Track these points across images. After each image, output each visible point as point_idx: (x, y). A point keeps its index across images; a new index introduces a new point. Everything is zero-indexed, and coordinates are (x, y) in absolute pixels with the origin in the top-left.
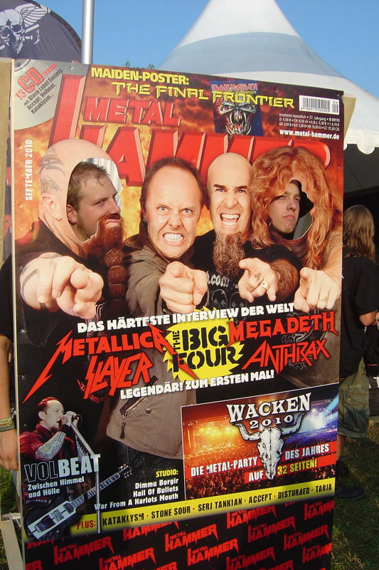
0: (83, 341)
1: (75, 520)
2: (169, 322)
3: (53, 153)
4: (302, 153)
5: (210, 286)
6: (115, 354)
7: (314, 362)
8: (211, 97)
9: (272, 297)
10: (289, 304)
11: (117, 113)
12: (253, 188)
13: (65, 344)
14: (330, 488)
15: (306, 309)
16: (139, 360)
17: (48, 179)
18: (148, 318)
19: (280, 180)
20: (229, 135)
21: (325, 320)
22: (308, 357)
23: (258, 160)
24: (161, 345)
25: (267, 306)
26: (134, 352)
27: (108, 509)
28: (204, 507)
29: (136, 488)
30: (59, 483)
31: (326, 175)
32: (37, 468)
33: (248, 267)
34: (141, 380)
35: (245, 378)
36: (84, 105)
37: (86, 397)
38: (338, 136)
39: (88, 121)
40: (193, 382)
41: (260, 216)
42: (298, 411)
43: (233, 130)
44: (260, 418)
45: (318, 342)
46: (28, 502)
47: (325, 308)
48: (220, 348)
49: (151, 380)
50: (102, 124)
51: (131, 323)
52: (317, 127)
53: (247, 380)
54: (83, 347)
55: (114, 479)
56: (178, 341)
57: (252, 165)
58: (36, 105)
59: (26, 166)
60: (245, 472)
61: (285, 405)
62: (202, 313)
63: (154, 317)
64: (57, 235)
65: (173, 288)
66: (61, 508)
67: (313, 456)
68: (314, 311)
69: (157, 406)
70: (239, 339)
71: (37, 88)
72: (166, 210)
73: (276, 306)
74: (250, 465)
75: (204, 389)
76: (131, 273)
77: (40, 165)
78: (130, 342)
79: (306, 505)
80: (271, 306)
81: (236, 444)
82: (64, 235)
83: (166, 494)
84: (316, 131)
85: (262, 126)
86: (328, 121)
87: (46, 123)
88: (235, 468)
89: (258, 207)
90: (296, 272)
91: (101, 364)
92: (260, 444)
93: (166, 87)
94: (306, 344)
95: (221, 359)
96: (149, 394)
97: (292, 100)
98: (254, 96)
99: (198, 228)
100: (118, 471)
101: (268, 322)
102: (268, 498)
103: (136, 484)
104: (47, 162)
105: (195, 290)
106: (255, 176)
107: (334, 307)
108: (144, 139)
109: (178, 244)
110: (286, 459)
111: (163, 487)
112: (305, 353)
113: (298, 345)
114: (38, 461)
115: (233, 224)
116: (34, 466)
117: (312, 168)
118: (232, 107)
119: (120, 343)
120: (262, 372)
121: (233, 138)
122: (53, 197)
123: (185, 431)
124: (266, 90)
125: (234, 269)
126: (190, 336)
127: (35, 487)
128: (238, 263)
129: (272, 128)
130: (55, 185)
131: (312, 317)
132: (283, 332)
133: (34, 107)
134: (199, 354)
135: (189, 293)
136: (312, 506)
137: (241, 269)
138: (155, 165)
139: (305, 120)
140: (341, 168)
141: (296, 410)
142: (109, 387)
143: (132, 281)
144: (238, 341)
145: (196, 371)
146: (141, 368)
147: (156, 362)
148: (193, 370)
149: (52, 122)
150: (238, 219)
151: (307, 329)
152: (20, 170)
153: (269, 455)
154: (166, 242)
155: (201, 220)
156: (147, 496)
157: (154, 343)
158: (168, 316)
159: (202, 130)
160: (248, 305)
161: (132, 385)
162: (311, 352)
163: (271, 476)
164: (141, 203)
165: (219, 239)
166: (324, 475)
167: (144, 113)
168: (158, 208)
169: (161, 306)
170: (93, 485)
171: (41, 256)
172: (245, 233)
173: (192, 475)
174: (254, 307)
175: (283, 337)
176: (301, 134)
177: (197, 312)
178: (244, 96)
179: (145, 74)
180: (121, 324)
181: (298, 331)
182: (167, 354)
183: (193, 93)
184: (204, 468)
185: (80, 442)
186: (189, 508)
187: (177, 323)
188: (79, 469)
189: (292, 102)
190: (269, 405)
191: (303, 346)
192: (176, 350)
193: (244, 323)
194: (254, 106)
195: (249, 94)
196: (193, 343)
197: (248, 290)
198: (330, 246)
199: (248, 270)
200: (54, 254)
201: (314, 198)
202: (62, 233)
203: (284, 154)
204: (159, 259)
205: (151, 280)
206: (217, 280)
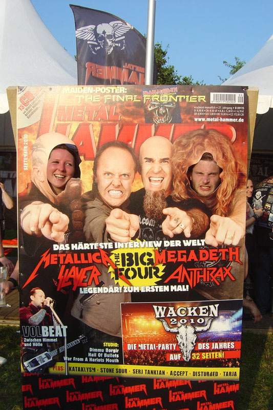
0: (56, 255)
1: (52, 364)
2: (112, 247)
3: (39, 142)
4: (212, 133)
5: (141, 225)
6: (76, 265)
8: (142, 100)
9: (188, 235)
10: (201, 240)
11: (79, 115)
12: (173, 159)
13: (46, 256)
14: (235, 375)
15: (215, 244)
16: (92, 270)
17: (36, 157)
19: (195, 153)
20: (155, 124)
21: (231, 253)
22: (216, 278)
23: (178, 140)
24: (107, 262)
25: (184, 241)
26: (89, 265)
27: (72, 361)
28: (137, 372)
29: (90, 351)
30: (42, 340)
31: (233, 148)
32: (29, 329)
34: (93, 282)
35: (166, 289)
38: (243, 120)
39: (61, 121)
40: (129, 288)
41: (179, 178)
43: (158, 120)
44: (178, 318)
45: (224, 268)
46: (24, 348)
47: (231, 245)
48: (148, 267)
49: (100, 283)
50: (70, 122)
51: (86, 246)
52: (225, 114)
54: (56, 259)
55: (76, 343)
56: (119, 260)
57: (173, 143)
58: (30, 113)
59: (24, 150)
60: (167, 353)
61: (198, 311)
62: (135, 243)
63: (102, 244)
64: (41, 190)
65: (115, 225)
66: (43, 355)
67: (221, 349)
68: (221, 246)
69: (105, 301)
70: (162, 262)
71: (30, 103)
72: (110, 175)
73: (190, 241)
74: (171, 349)
75: (137, 293)
76: (87, 215)
77: (32, 149)
78: (86, 258)
79: (215, 384)
80: (187, 241)
81: (160, 333)
83: (110, 358)
84: (223, 117)
85: (180, 116)
87: (36, 124)
88: (159, 349)
89: (178, 173)
90: (207, 217)
91: (67, 270)
92: (179, 335)
93: (110, 96)
94: (215, 269)
95: (148, 274)
96: (99, 292)
97: (204, 97)
98: (175, 96)
100: (78, 338)
101: (185, 252)
102: (185, 374)
104: (36, 147)
105: (130, 227)
106: (175, 151)
107: (239, 244)
109: (119, 197)
110: (199, 348)
112: (214, 275)
113: (208, 269)
114: (30, 325)
115: (158, 184)
116: (28, 327)
117: (220, 144)
118: (158, 105)
119: (79, 259)
120: (180, 286)
121: (159, 126)
123: (124, 319)
124: (184, 91)
125: (159, 215)
126: (127, 257)
127: (28, 340)
128: (162, 211)
129: (188, 117)
130: (40, 161)
131: (220, 250)
132: (196, 259)
133: (29, 115)
134: (133, 269)
135: (127, 229)
136: (221, 385)
137: (164, 215)
138: (103, 146)
139: (215, 109)
140: (245, 143)
141: (207, 315)
142: (72, 285)
143: (87, 220)
145: (131, 281)
146: (93, 275)
147: (103, 273)
148: (129, 280)
149: (39, 123)
150: (162, 180)
151: (216, 259)
152: (21, 152)
153: (185, 344)
154: (110, 196)
155: (135, 181)
156: (97, 357)
157: (102, 260)
158: (112, 243)
159: (136, 122)
160: (169, 239)
161: (87, 285)
162: (220, 275)
163: (187, 359)
164: (93, 171)
165: (148, 194)
166: (230, 365)
167: (96, 113)
168: (105, 174)
169: (106, 237)
170: (63, 344)
171: (33, 203)
172: (168, 190)
173: (128, 349)
174: (174, 241)
175: (196, 263)
176: (211, 120)
177: (132, 242)
178: (167, 97)
179: (97, 88)
180: (80, 246)
181: (208, 260)
182: (111, 267)
183: (129, 98)
184: (137, 346)
185: (55, 317)
186: (126, 370)
187: (117, 249)
188: (54, 333)
189: (205, 98)
190: (185, 309)
191: (212, 270)
192: (118, 266)
193: (166, 252)
194: (174, 103)
195: (171, 95)
196: (128, 262)
197: (169, 229)
198: (235, 200)
199: (169, 215)
200: (40, 202)
201: (222, 165)
202: (44, 190)
203: (198, 135)
204: (106, 207)
205: (100, 219)
206: (146, 222)
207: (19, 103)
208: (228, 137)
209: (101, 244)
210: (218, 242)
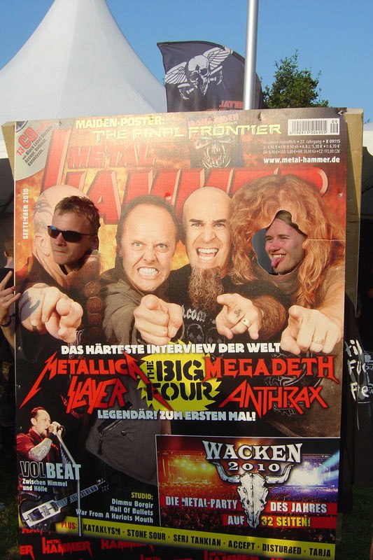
0: (65, 361)
2: (144, 352)
3: (43, 198)
4: (291, 181)
5: (185, 320)
6: (93, 377)
8: (187, 133)
9: (254, 335)
10: (275, 344)
11: (97, 159)
12: (233, 221)
13: (51, 363)
14: (329, 555)
15: (296, 351)
16: (114, 385)
17: (40, 221)
18: (123, 346)
19: (264, 211)
20: (206, 169)
21: (321, 365)
22: (298, 403)
23: (239, 192)
24: (135, 373)
25: (248, 345)
26: (110, 377)
27: (88, 517)
28: (179, 538)
29: (113, 503)
30: (47, 483)
31: (323, 203)
32: (30, 465)
33: (227, 303)
34: (116, 402)
35: (222, 416)
36: (69, 154)
37: (68, 411)
38: (337, 159)
39: (72, 168)
40: (167, 413)
41: (241, 250)
42: (286, 462)
43: (210, 163)
44: (240, 461)
45: (311, 388)
46: (22, 493)
47: (321, 352)
48: (195, 382)
49: (126, 404)
50: (84, 170)
51: (107, 350)
52: (310, 152)
53: (224, 419)
54: (65, 367)
55: (93, 490)
56: (152, 371)
57: (231, 198)
58: (32, 158)
59: (24, 211)
60: (223, 513)
61: (269, 452)
62: (176, 346)
63: (129, 346)
64: (45, 267)
65: (147, 320)
67: (306, 513)
68: (305, 353)
69: (132, 431)
70: (216, 375)
71: (32, 144)
72: (141, 245)
73: (258, 344)
74: (230, 507)
75: (179, 421)
76: (107, 304)
77: (34, 209)
78: (107, 367)
80: (253, 344)
81: (214, 483)
82: (51, 269)
83: (141, 516)
84: (308, 156)
85: (242, 157)
87: (38, 173)
88: (212, 506)
89: (239, 241)
90: (283, 309)
91: (80, 383)
92: (241, 488)
93: (141, 130)
94: (296, 389)
95: (196, 394)
97: (279, 126)
98: (234, 126)
99: (173, 263)
100: (96, 483)
101: (250, 361)
102: (251, 547)
103: (113, 499)
104: (39, 206)
105: (170, 322)
106: (236, 208)
107: (333, 351)
108: (120, 180)
109: (153, 278)
110: (272, 510)
111: (138, 508)
112: (294, 399)
113: (285, 388)
114: (31, 460)
115: (210, 258)
116: (27, 463)
118: (209, 141)
119: (97, 367)
120: (242, 413)
122: (43, 236)
123: (160, 459)
124: (247, 118)
125: (211, 304)
126: (164, 367)
127: (28, 482)
128: (216, 298)
129: (255, 157)
131: (304, 360)
132: (267, 373)
133: (30, 161)
134: (173, 386)
135: (164, 326)
137: (219, 304)
138: (130, 204)
139: (295, 145)
141: (284, 459)
142: (87, 406)
143: (108, 311)
144: (215, 377)
145: (170, 402)
146: (116, 392)
147: (131, 389)
148: (168, 401)
150: (216, 253)
151: (298, 373)
152: (19, 214)
153: (251, 502)
154: (140, 275)
155: (176, 255)
156: (122, 512)
157: (128, 371)
158: (143, 346)
159: (177, 166)
160: (227, 341)
161: (108, 407)
162: (303, 399)
163: (254, 525)
164: (117, 240)
165: (195, 274)
166: (320, 539)
167: (121, 156)
168: (133, 244)
169: (135, 336)
170: (75, 491)
171: (34, 286)
172: (224, 268)
173: (167, 504)
174: (233, 345)
175: (267, 379)
176: (290, 160)
177: (171, 345)
178: (223, 128)
179: (122, 119)
180: (98, 349)
181: (286, 374)
182: (141, 382)
183: (168, 132)
184: (180, 500)
185: (64, 451)
186: (164, 535)
187: (151, 354)
188: (63, 474)
189: (279, 128)
190: (251, 448)
191: (292, 391)
192: (151, 380)
193: (222, 360)
194: (234, 137)
195: (229, 125)
196: (166, 374)
197: (226, 326)
198: (328, 283)
199: (226, 305)
200: (44, 284)
201: (307, 229)
202: (50, 267)
203: (269, 184)
204: (134, 292)
205: (126, 311)
206: (192, 314)
207: (17, 145)
208: (316, 186)
209: (127, 347)
210: (300, 347)
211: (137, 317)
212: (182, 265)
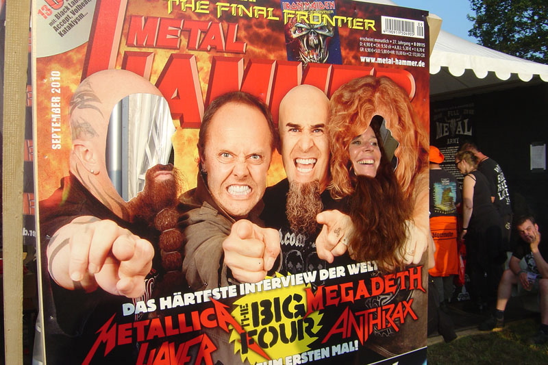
0: (129, 325)
2: (236, 294)
4: (385, 84)
5: (284, 248)
6: (170, 339)
7: (401, 326)
8: (282, 17)
11: (169, 37)
12: (331, 126)
13: (107, 332)
16: (200, 344)
17: (81, 121)
18: (210, 291)
19: (361, 115)
20: (303, 63)
21: (412, 277)
22: (394, 321)
23: (337, 93)
24: (226, 322)
25: (349, 266)
26: (194, 334)
31: (411, 108)
33: (327, 222)
35: (325, 353)
36: (127, 26)
38: (423, 64)
39: (132, 46)
40: (266, 363)
41: (339, 159)
43: (309, 57)
45: (405, 303)
47: (412, 263)
48: (296, 320)
50: (151, 50)
51: (189, 299)
52: (401, 53)
53: (328, 356)
54: (130, 333)
56: (247, 316)
57: (330, 99)
58: (66, 25)
59: (53, 105)
62: (274, 280)
64: (93, 193)
65: (239, 252)
70: (318, 307)
71: (65, 4)
72: (230, 156)
73: (358, 265)
76: (188, 237)
77: (71, 104)
78: (189, 322)
82: (103, 193)
84: (400, 58)
85: (340, 52)
86: (412, 46)
87: (78, 49)
89: (338, 150)
91: (153, 352)
93: (228, 5)
94: (393, 306)
95: (298, 333)
97: (373, 22)
98: (331, 16)
99: (268, 178)
101: (350, 284)
104: (79, 100)
105: (266, 252)
106: (334, 111)
107: (421, 261)
108: (202, 69)
109: (245, 198)
112: (391, 317)
113: (384, 308)
115: (309, 170)
117: (396, 101)
118: (307, 29)
119: (176, 325)
120: (345, 345)
121: (308, 67)
122: (88, 144)
124: (344, 9)
125: (311, 225)
126: (261, 309)
128: (315, 217)
129: (352, 54)
130: (90, 129)
131: (398, 275)
132: (367, 295)
133: (63, 28)
134: (272, 330)
135: (259, 257)
137: (319, 224)
138: (216, 102)
139: (388, 45)
140: (427, 101)
143: (190, 247)
144: (317, 310)
146: (202, 352)
147: (221, 344)
148: (266, 350)
149: (86, 47)
150: (315, 164)
151: (393, 289)
152: (44, 109)
154: (230, 196)
155: (271, 168)
157: (218, 321)
158: (235, 287)
159: (272, 57)
160: (327, 266)
162: (399, 315)
164: (199, 150)
165: (293, 189)
167: (203, 36)
168: (220, 154)
169: (225, 275)
171: (74, 220)
172: (323, 181)
174: (334, 269)
175: (367, 301)
176: (384, 61)
177: (268, 279)
178: (320, 15)
180: (177, 301)
181: (383, 293)
182: (234, 332)
183: (261, 12)
187: (245, 295)
189: (374, 24)
191: (389, 309)
192: (245, 327)
193: (323, 288)
194: (331, 29)
195: (326, 13)
196: (264, 317)
197: (326, 248)
198: (416, 192)
199: (327, 224)
200: (92, 217)
201: (399, 136)
202: (101, 191)
203: (366, 85)
204: (222, 218)
205: (213, 243)
206: (291, 239)
207: (38, 2)
209: (215, 291)
211: (226, 250)
212: (279, 180)
